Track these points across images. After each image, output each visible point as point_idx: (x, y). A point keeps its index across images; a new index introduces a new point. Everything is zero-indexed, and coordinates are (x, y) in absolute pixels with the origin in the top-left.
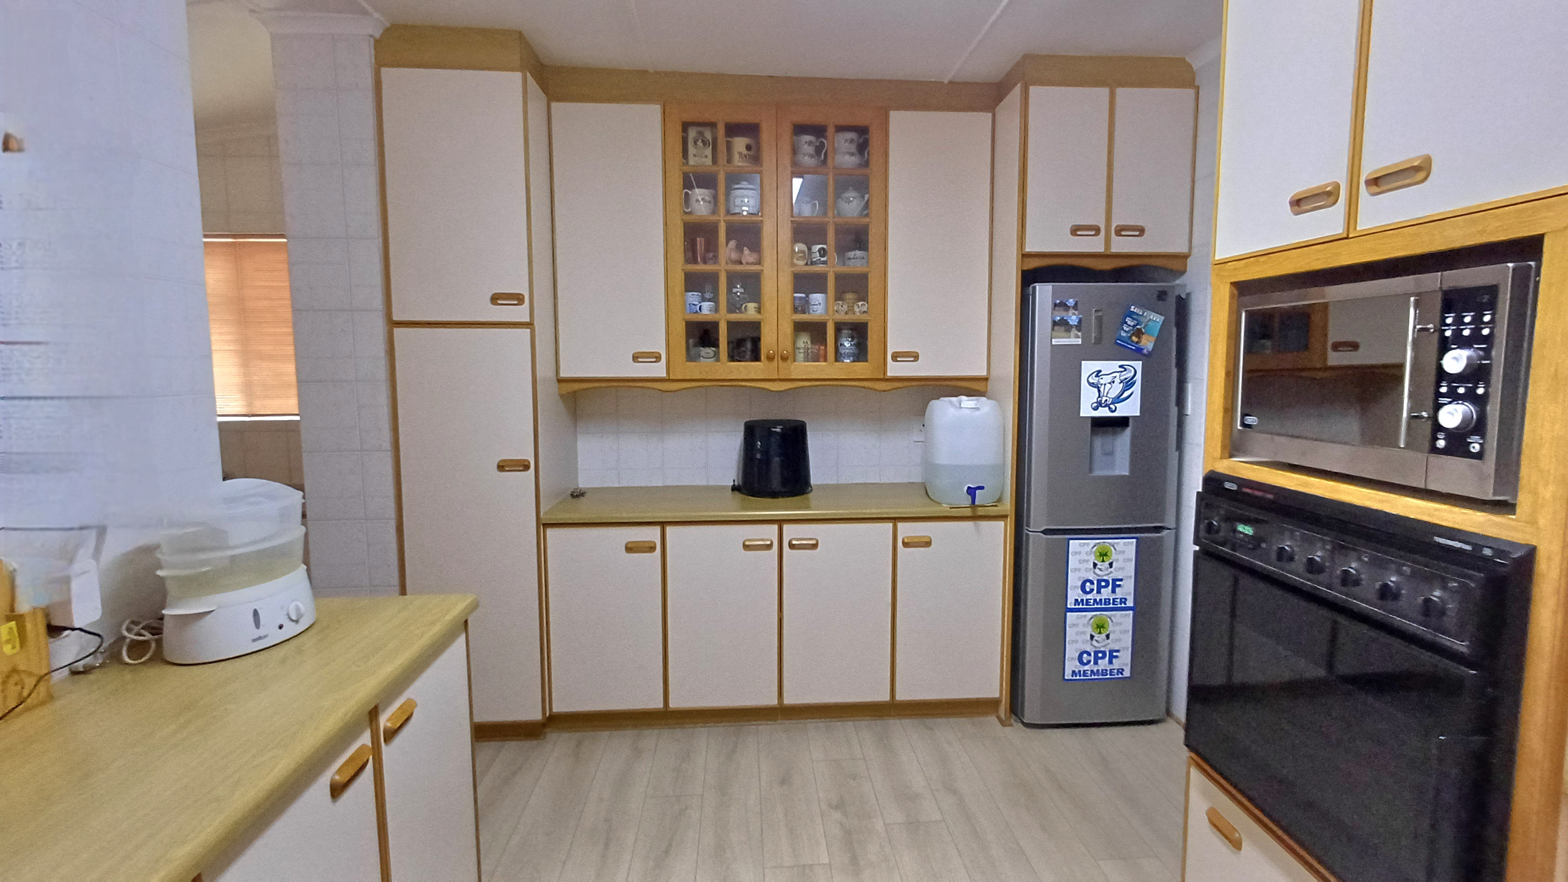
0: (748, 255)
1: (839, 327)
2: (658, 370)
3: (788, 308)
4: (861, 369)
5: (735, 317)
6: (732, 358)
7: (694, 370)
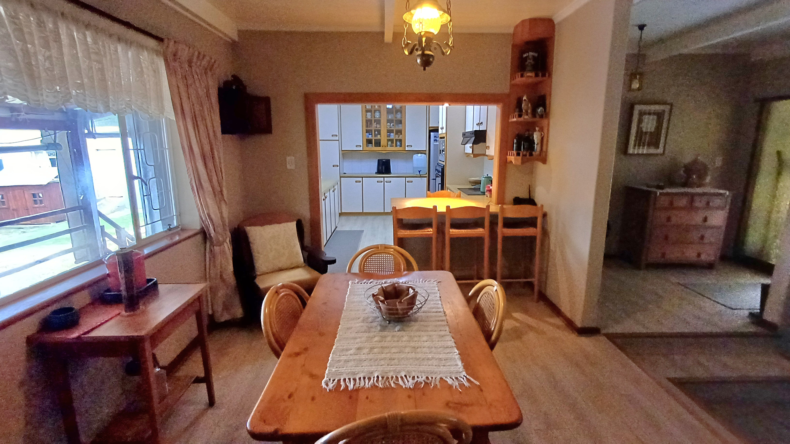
0: (378, 126)
1: (396, 140)
2: (361, 149)
3: (386, 136)
4: (401, 149)
5: (375, 138)
6: (375, 146)
7: (368, 149)
